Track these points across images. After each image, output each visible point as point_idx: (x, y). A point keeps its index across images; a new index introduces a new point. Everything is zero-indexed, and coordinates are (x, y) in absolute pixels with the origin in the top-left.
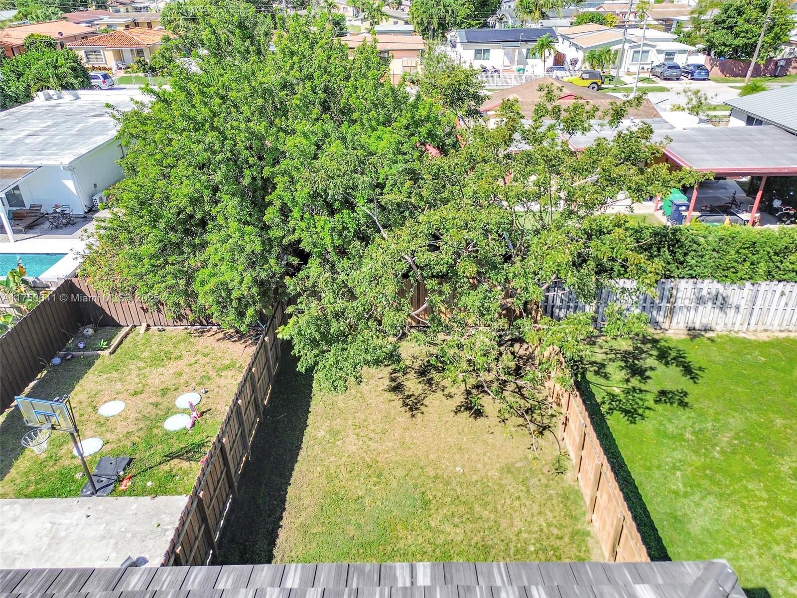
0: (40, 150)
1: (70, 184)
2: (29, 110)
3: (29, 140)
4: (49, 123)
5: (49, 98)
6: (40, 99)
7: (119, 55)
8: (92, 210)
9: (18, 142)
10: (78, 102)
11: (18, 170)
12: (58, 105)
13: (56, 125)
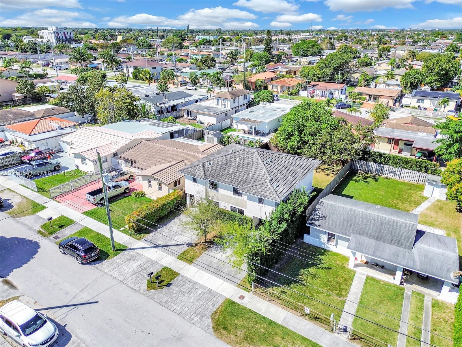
0: (263, 118)
1: (267, 127)
2: (259, 107)
3: (260, 115)
4: (264, 111)
5: (264, 104)
6: (261, 104)
7: (282, 88)
8: (269, 133)
9: (258, 115)
10: (270, 106)
11: (258, 122)
12: (266, 106)
13: (265, 112)
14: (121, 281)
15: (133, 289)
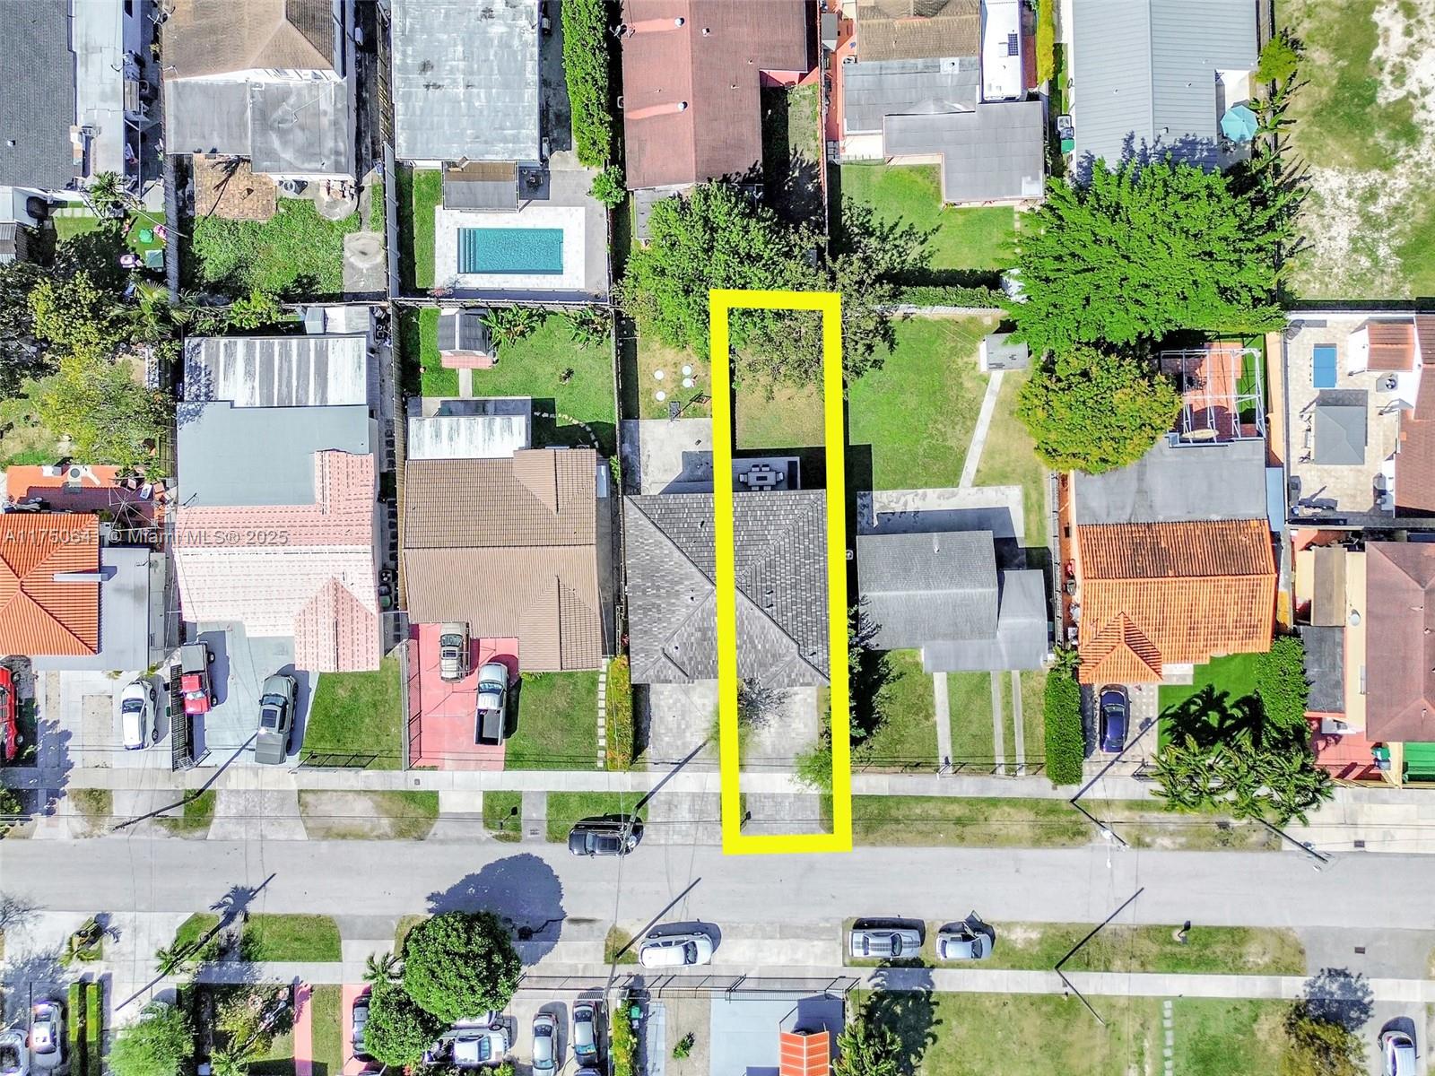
14: (694, 845)
15: (715, 846)
